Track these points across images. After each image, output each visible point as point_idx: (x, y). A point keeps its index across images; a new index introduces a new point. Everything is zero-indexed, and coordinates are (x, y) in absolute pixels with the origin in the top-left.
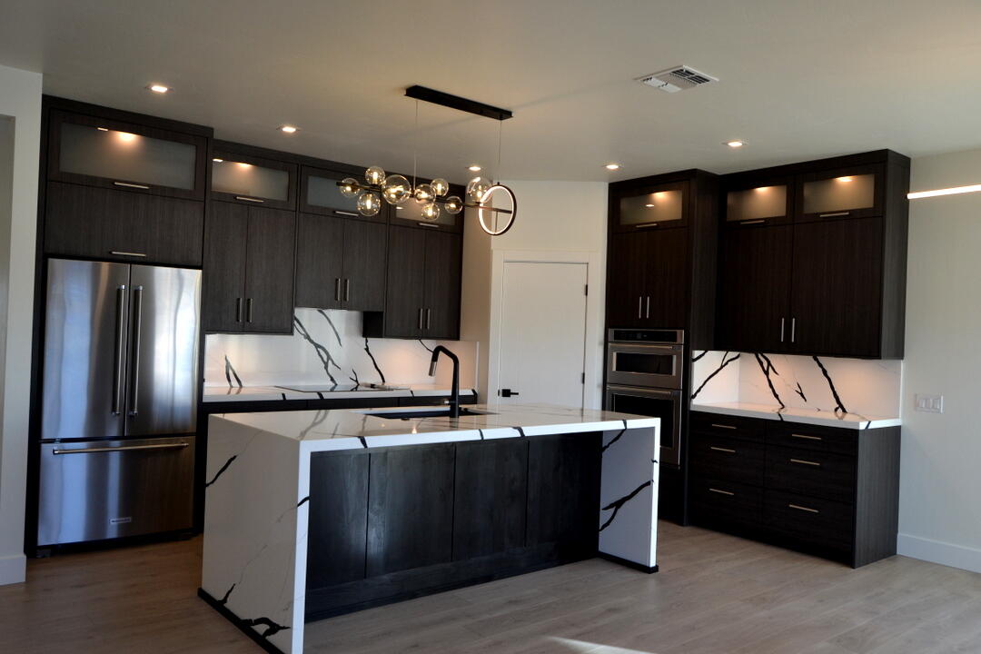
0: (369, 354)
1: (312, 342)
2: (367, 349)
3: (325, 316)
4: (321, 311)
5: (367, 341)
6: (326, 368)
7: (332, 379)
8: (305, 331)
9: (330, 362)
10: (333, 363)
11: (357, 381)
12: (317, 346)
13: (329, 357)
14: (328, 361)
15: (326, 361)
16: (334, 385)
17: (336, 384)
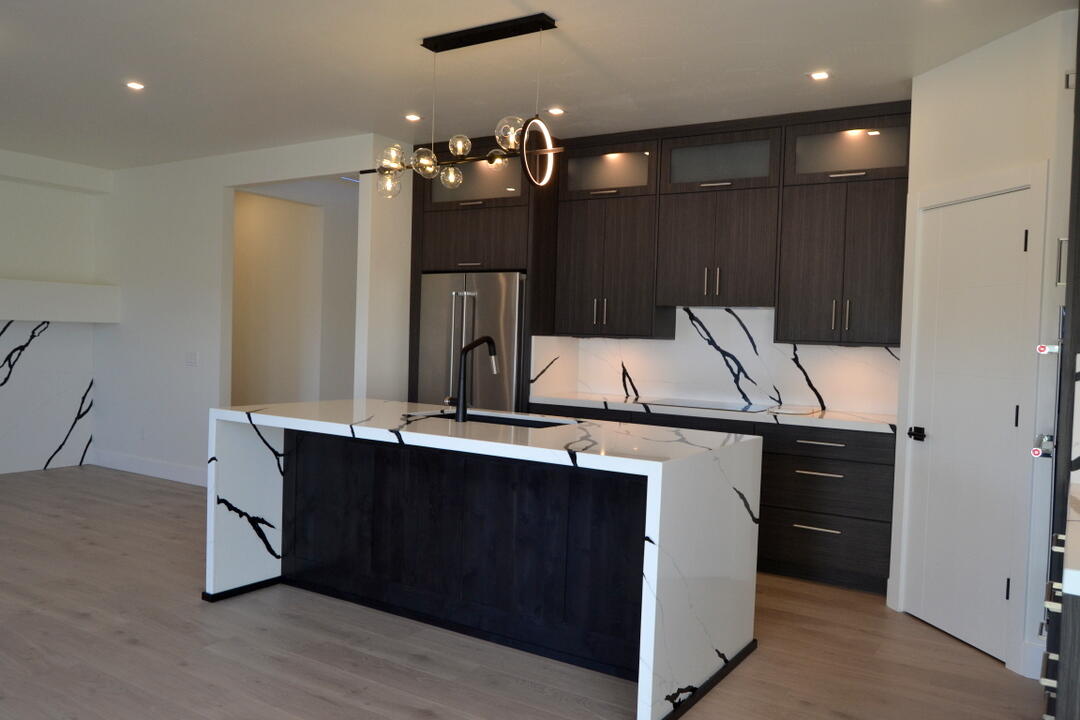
0: (799, 366)
1: (718, 348)
2: (796, 360)
3: (734, 314)
4: (729, 311)
5: (795, 349)
6: (737, 381)
7: (745, 397)
8: (708, 334)
9: (742, 375)
10: (746, 376)
11: (779, 401)
12: (725, 354)
13: (741, 369)
14: (739, 373)
15: (736, 373)
16: (747, 404)
17: (750, 404)
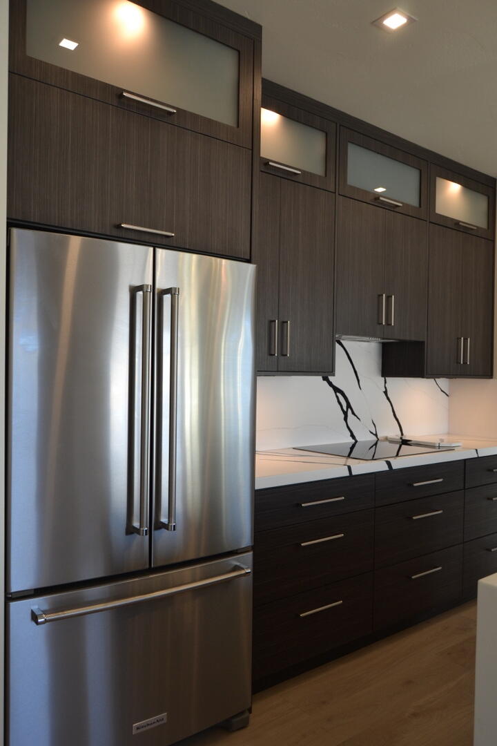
0: (388, 399)
1: (331, 385)
2: (386, 393)
3: (344, 348)
5: (386, 382)
6: (346, 419)
7: (353, 436)
9: (349, 411)
10: (353, 413)
11: (376, 435)
12: (336, 390)
13: (349, 406)
14: (347, 409)
15: (345, 410)
16: (354, 441)
17: (356, 442)
